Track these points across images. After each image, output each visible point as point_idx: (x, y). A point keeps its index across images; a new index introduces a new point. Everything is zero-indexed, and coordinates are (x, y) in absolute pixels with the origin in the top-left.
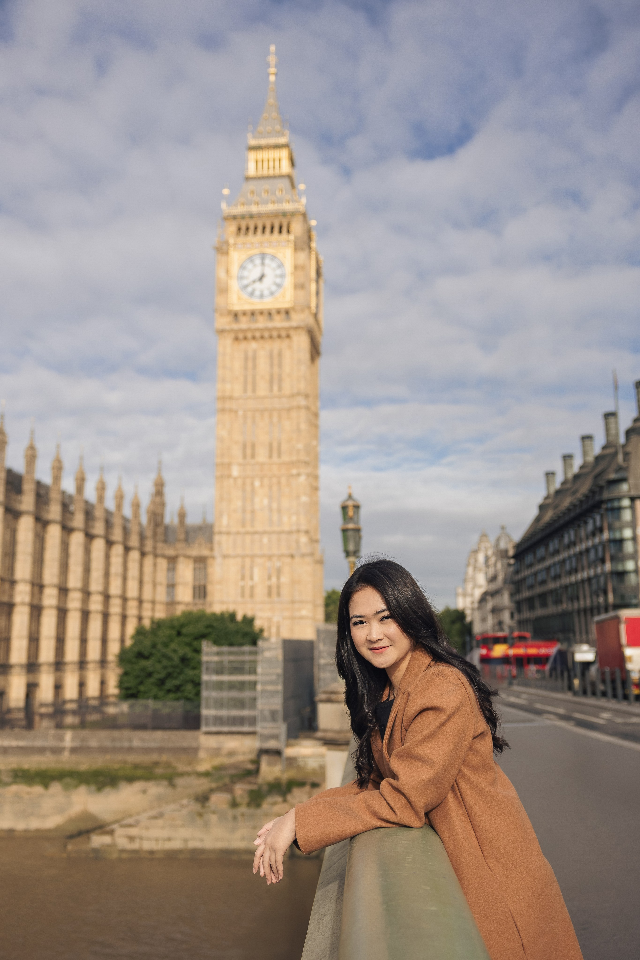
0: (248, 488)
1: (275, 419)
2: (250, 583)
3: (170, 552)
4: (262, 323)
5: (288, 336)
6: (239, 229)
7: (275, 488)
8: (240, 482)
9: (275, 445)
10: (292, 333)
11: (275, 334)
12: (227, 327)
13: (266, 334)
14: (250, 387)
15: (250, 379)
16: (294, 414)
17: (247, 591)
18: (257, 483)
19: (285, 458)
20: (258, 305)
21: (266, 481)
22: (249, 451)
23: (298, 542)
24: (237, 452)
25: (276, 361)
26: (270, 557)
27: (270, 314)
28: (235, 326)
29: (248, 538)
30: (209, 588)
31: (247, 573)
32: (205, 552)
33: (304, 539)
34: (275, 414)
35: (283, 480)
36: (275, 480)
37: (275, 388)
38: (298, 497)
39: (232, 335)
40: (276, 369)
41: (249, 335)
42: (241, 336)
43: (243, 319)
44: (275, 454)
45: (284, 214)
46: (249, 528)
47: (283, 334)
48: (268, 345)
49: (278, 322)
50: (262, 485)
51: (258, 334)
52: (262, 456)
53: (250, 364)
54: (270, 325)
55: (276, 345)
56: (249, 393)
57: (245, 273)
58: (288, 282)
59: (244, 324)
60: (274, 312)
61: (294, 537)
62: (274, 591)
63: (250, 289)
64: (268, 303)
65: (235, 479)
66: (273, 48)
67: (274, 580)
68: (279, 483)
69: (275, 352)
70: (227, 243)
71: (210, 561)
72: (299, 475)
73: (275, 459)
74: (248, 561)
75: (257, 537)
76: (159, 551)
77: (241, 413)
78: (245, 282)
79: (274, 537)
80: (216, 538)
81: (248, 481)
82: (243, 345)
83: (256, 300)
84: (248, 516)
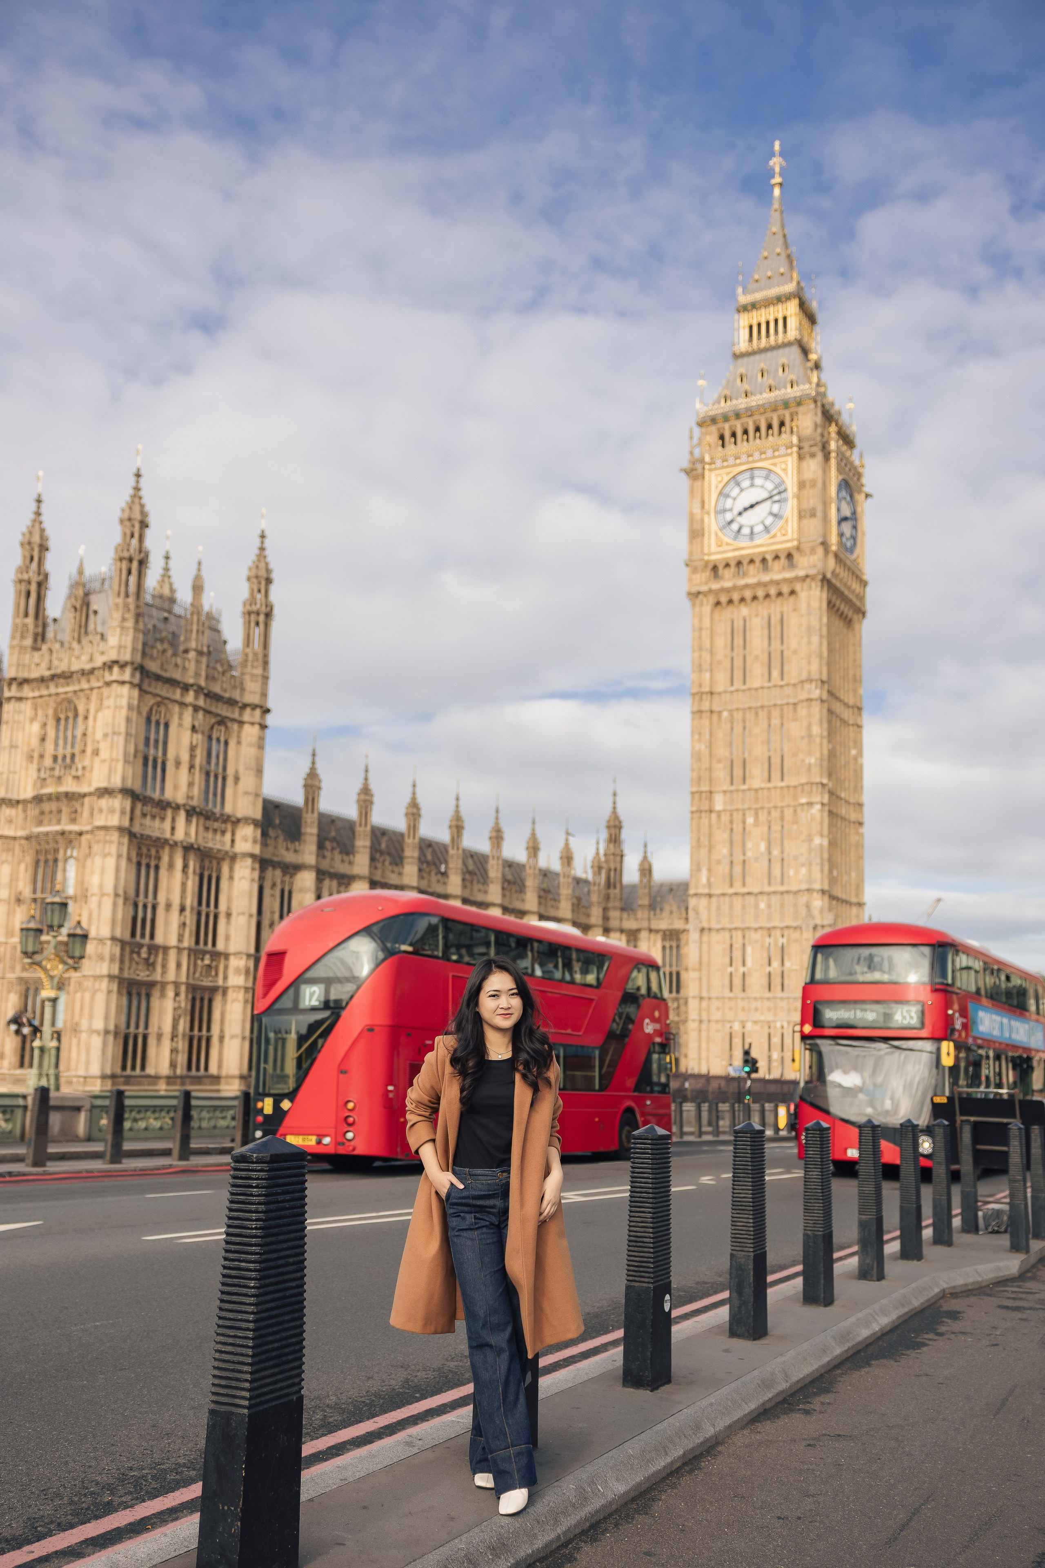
0: (737, 828)
1: (776, 722)
2: (742, 969)
3: (630, 924)
4: (753, 576)
5: (793, 593)
6: (722, 437)
7: (776, 827)
8: (725, 818)
9: (776, 761)
10: (798, 587)
11: (773, 591)
12: (704, 588)
13: (760, 593)
14: (738, 675)
15: (738, 662)
16: (802, 711)
17: (737, 982)
18: (750, 820)
19: (791, 780)
20: (746, 548)
21: (763, 816)
22: (738, 772)
23: (808, 906)
24: (721, 773)
25: (775, 632)
26: (769, 931)
27: (764, 560)
28: (715, 586)
29: (738, 902)
30: (684, 975)
31: (737, 954)
32: (678, 925)
33: (818, 902)
34: (776, 713)
35: (788, 813)
36: (775, 814)
37: (775, 674)
38: (810, 839)
39: (712, 599)
40: (776, 644)
41: (736, 597)
42: (724, 599)
43: (727, 573)
44: (776, 775)
45: (786, 405)
46: (738, 888)
47: (786, 590)
48: (764, 609)
49: (778, 573)
50: (756, 823)
51: (748, 594)
52: (757, 779)
53: (738, 641)
54: (766, 578)
55: (775, 608)
56: (738, 684)
57: (729, 503)
58: (790, 509)
59: (728, 580)
60: (769, 557)
61: (803, 899)
62: (777, 981)
63: (735, 526)
64: (762, 545)
65: (719, 813)
66: (777, 146)
67: (776, 964)
68: (782, 818)
69: (775, 620)
70: (702, 461)
71: (683, 937)
72: (810, 804)
73: (776, 782)
74: (738, 936)
75: (751, 900)
76: (614, 923)
77: (725, 714)
78: (729, 516)
79: (775, 899)
80: (692, 902)
81: (738, 817)
82: (728, 613)
83: (743, 542)
84: (738, 869)
